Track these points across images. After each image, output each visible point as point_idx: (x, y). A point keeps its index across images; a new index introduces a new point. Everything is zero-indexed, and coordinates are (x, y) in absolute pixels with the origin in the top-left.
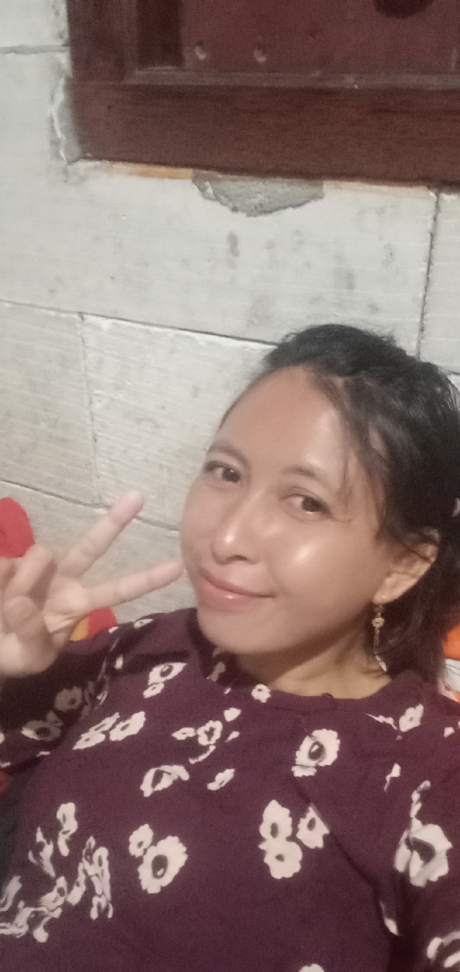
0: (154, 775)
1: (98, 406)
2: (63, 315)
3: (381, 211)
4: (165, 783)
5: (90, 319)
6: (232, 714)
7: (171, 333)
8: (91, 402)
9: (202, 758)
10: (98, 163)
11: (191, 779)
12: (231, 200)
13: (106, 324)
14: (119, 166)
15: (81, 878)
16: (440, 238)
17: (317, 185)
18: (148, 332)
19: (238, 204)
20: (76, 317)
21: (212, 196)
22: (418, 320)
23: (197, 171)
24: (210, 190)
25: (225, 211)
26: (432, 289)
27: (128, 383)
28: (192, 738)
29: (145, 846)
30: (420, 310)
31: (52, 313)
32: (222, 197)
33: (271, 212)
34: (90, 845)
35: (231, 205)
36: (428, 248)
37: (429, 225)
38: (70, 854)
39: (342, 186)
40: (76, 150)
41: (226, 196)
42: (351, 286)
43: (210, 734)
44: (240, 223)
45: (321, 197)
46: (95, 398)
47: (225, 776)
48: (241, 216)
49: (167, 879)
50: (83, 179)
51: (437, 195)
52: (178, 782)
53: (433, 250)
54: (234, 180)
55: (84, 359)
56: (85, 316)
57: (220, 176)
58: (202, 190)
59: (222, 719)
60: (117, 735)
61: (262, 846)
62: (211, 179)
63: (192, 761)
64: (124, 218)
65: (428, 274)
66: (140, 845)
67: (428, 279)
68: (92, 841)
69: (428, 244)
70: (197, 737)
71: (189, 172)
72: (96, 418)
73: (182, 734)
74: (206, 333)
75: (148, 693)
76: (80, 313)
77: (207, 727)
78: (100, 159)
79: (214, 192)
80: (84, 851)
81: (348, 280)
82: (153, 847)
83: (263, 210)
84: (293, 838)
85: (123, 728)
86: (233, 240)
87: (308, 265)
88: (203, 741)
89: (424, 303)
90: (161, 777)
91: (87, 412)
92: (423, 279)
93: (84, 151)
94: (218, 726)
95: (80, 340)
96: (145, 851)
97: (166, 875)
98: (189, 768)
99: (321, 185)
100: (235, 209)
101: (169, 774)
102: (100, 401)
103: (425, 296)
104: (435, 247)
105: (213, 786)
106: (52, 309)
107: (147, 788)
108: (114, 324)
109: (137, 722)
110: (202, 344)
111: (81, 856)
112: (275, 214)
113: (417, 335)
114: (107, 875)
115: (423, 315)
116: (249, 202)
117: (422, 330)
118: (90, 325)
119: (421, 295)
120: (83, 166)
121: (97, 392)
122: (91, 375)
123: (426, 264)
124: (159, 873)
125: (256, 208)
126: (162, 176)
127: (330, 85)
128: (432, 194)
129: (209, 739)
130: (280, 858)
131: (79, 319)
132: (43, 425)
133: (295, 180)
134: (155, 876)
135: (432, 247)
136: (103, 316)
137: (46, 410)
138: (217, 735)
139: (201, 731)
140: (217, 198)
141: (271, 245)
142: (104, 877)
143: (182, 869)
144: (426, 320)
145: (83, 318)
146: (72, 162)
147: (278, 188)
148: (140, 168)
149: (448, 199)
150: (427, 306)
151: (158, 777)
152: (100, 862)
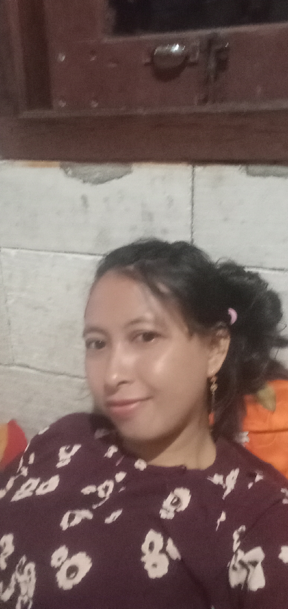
0: (69, 517)
1: (10, 302)
3: (163, 178)
4: (77, 521)
5: (3, 250)
6: (120, 476)
7: (52, 254)
8: (6, 300)
9: (100, 504)
10: (6, 161)
11: (94, 517)
12: (82, 176)
13: (14, 252)
14: (18, 162)
15: (13, 583)
16: (197, 190)
17: (128, 166)
18: (38, 255)
19: (87, 179)
21: (72, 175)
22: (190, 236)
23: (63, 162)
24: (70, 172)
25: (80, 182)
26: (195, 218)
27: (28, 286)
28: (95, 492)
29: (62, 560)
30: (190, 231)
32: (78, 175)
33: (104, 182)
34: (22, 562)
35: (82, 179)
36: (191, 197)
37: (191, 184)
38: (6, 568)
39: (142, 166)
42: (151, 220)
43: (106, 490)
44: (88, 189)
45: (132, 172)
46: (8, 298)
47: (116, 515)
48: (88, 185)
49: (78, 580)
51: (193, 167)
52: (85, 521)
53: (194, 198)
54: (82, 166)
56: (1, 249)
57: (75, 164)
58: (66, 173)
59: (114, 479)
60: (41, 491)
61: (143, 559)
62: (71, 166)
63: (95, 507)
64: (22, 191)
65: (192, 211)
66: (59, 559)
67: (192, 214)
68: (24, 559)
69: (190, 194)
70: (97, 492)
71: (59, 163)
72: (9, 310)
73: (88, 490)
74: (72, 252)
75: (59, 465)
77: (104, 485)
79: (73, 173)
80: (18, 566)
81: (149, 216)
82: (68, 561)
83: (100, 181)
84: (164, 551)
85: (46, 487)
86: (84, 199)
87: (127, 210)
88: (101, 494)
89: (192, 227)
90: (74, 517)
91: (4, 307)
92: (190, 214)
94: (110, 484)
96: (63, 563)
97: (76, 578)
98: (92, 510)
99: (131, 166)
100: (84, 182)
101: (80, 516)
102: (11, 299)
103: (192, 223)
105: (109, 520)
107: (64, 524)
108: (19, 252)
109: (54, 483)
110: (70, 258)
111: (15, 570)
112: (107, 183)
114: (34, 581)
115: (192, 233)
116: (92, 177)
118: (4, 253)
119: (190, 222)
121: (9, 294)
123: (191, 206)
124: (72, 576)
125: (96, 180)
126: (43, 166)
127: (130, 113)
128: (190, 167)
129: (105, 493)
130: (155, 565)
133: (117, 164)
134: (68, 578)
135: (193, 195)
136: (12, 248)
138: (110, 490)
139: (101, 488)
140: (74, 176)
141: (106, 200)
142: (31, 582)
143: (88, 574)
144: (194, 236)
147: (108, 169)
148: (30, 162)
149: (199, 169)
150: (193, 229)
151: (72, 518)
152: (29, 572)
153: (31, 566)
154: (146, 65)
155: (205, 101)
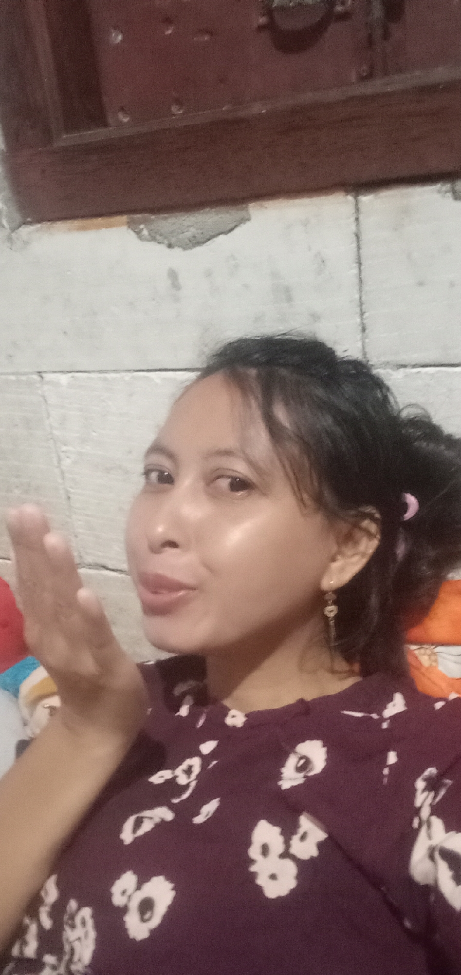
0: (135, 823)
1: (67, 462)
2: (24, 378)
3: (306, 223)
4: (147, 827)
5: (48, 377)
6: (209, 747)
7: (128, 376)
8: (60, 460)
9: (185, 796)
10: (39, 226)
11: (176, 817)
12: (166, 238)
13: (64, 379)
14: (59, 225)
15: (66, 949)
16: (364, 238)
17: (243, 209)
18: (105, 379)
19: (173, 240)
20: (36, 377)
21: (148, 237)
22: (358, 320)
23: (132, 216)
24: (145, 232)
25: (163, 248)
26: (366, 288)
27: (94, 434)
28: (171, 779)
29: (128, 893)
30: (358, 310)
31: (13, 378)
32: (158, 237)
33: (204, 242)
34: (71, 909)
35: (166, 242)
36: (356, 250)
37: (353, 227)
38: (53, 925)
39: (266, 206)
40: (18, 217)
41: (161, 235)
42: (289, 299)
43: (189, 771)
44: (177, 258)
45: (249, 220)
46: (62, 455)
47: (210, 808)
48: (177, 251)
49: (156, 920)
50: (26, 243)
51: (356, 197)
52: (162, 825)
53: (361, 251)
54: (166, 218)
55: (48, 418)
56: (44, 375)
57: (153, 217)
58: (138, 233)
59: (198, 754)
61: (253, 869)
62: (145, 221)
63: (176, 801)
64: (69, 273)
65: (360, 275)
66: (124, 892)
67: (361, 280)
68: (73, 904)
69: (354, 245)
70: (175, 777)
71: (125, 218)
72: (66, 475)
74: (160, 370)
76: (39, 372)
77: (185, 765)
78: (39, 221)
79: (150, 234)
80: (65, 917)
81: (286, 294)
82: (138, 892)
83: (196, 242)
84: (286, 854)
86: (173, 275)
87: (246, 286)
88: (182, 780)
89: (361, 304)
90: (142, 822)
91: (57, 471)
92: (356, 281)
93: (25, 216)
94: (195, 763)
95: (41, 399)
96: (130, 897)
97: (154, 917)
98: (172, 807)
99: (246, 209)
100: (170, 246)
101: (151, 818)
102: (68, 457)
103: (360, 298)
104: (362, 246)
105: (199, 820)
106: (13, 374)
107: (127, 835)
108: (73, 377)
110: (158, 381)
112: (208, 243)
113: (361, 335)
114: (92, 934)
115: (362, 314)
116: (181, 236)
117: (364, 330)
118: (48, 383)
119: (357, 296)
120: (25, 231)
121: (64, 448)
122: (55, 432)
123: (356, 265)
124: (147, 916)
125: (190, 241)
126: (99, 227)
127: (241, 114)
128: (350, 198)
129: (189, 777)
130: (273, 877)
131: (39, 379)
132: (17, 492)
133: (222, 209)
134: (143, 920)
135: (359, 248)
136: (62, 372)
137: (17, 477)
138: (196, 770)
139: (179, 771)
140: (153, 239)
141: (209, 274)
142: (89, 938)
144: (365, 319)
145: (42, 377)
146: (13, 230)
147: (208, 218)
148: (77, 223)
149: (366, 199)
150: (364, 306)
151: (138, 823)
152: (84, 923)
153: (86, 912)
154: (261, 28)
155: (370, 76)
